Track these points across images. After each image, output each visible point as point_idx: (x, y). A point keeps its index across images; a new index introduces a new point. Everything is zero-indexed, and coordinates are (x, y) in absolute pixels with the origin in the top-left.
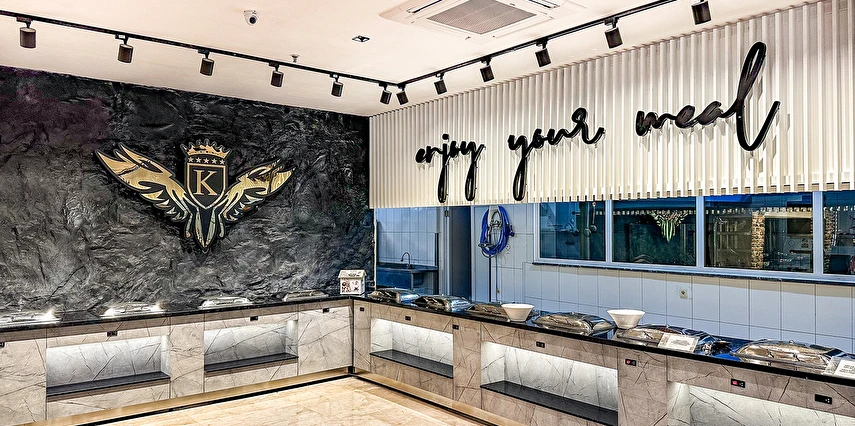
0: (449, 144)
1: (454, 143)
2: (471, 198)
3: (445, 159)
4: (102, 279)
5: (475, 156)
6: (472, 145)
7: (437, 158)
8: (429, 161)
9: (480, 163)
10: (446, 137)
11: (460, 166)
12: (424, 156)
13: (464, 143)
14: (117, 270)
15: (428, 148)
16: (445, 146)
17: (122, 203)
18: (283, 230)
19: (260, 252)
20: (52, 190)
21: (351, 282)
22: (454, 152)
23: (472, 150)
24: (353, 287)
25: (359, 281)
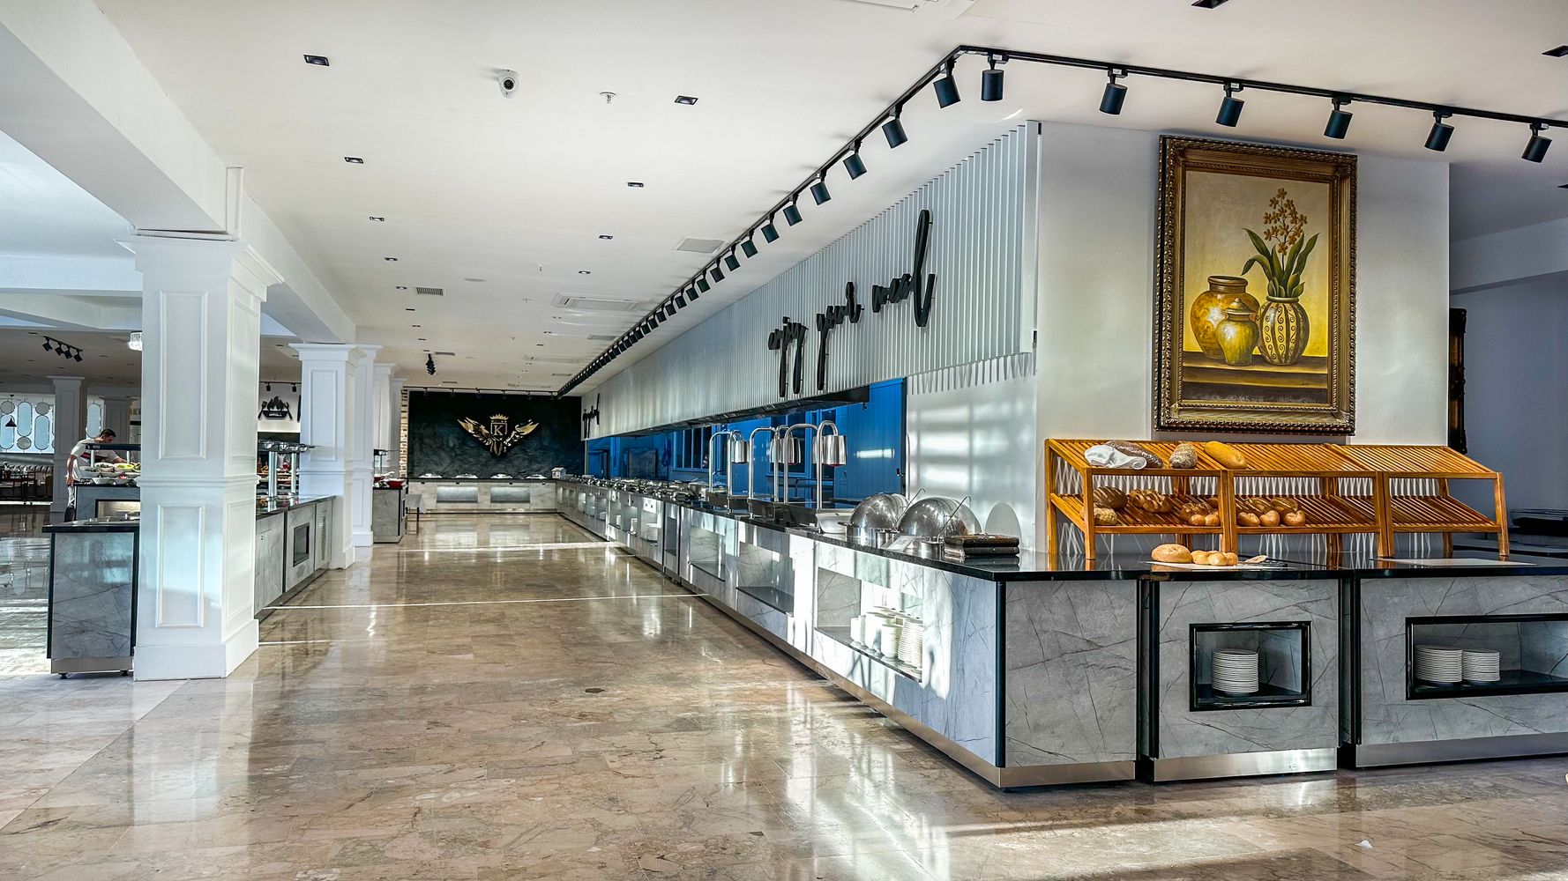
4: (458, 466)
17: (467, 439)
18: (535, 450)
19: (524, 459)
20: (443, 434)
21: (557, 473)
25: (561, 473)
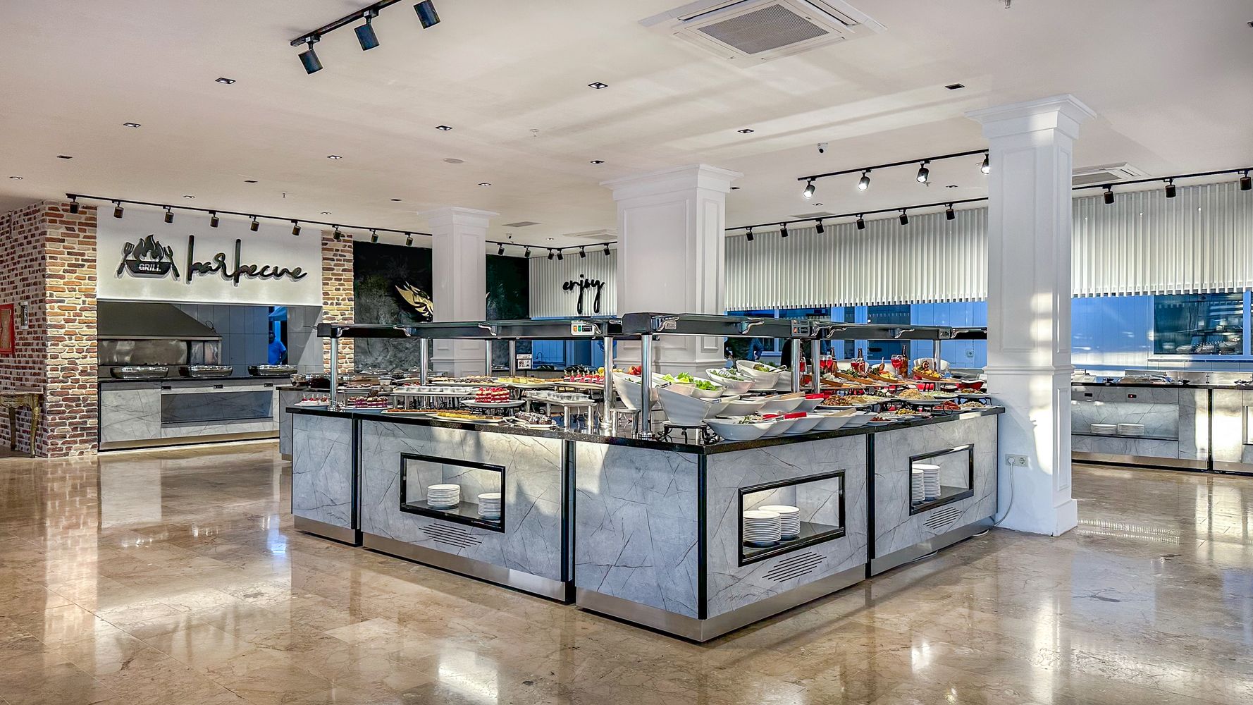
0: (584, 281)
1: (587, 280)
2: (597, 311)
3: (582, 290)
4: (395, 356)
5: (600, 288)
6: (598, 282)
7: (577, 289)
8: (571, 289)
9: (602, 292)
10: (582, 276)
11: (590, 294)
12: (568, 286)
13: (593, 281)
14: (401, 351)
15: (571, 281)
16: (582, 281)
17: (403, 314)
20: (372, 306)
21: (524, 361)
22: (587, 285)
23: (598, 285)
24: (525, 364)
25: (530, 361)
